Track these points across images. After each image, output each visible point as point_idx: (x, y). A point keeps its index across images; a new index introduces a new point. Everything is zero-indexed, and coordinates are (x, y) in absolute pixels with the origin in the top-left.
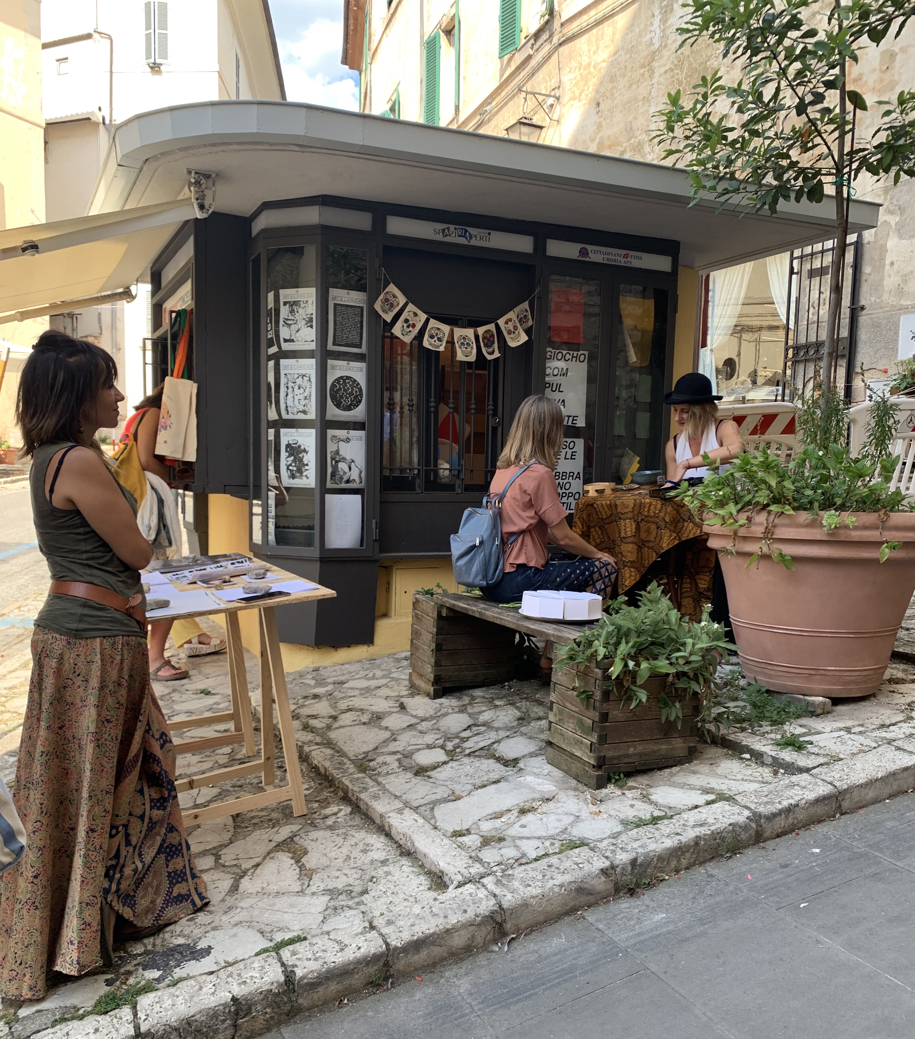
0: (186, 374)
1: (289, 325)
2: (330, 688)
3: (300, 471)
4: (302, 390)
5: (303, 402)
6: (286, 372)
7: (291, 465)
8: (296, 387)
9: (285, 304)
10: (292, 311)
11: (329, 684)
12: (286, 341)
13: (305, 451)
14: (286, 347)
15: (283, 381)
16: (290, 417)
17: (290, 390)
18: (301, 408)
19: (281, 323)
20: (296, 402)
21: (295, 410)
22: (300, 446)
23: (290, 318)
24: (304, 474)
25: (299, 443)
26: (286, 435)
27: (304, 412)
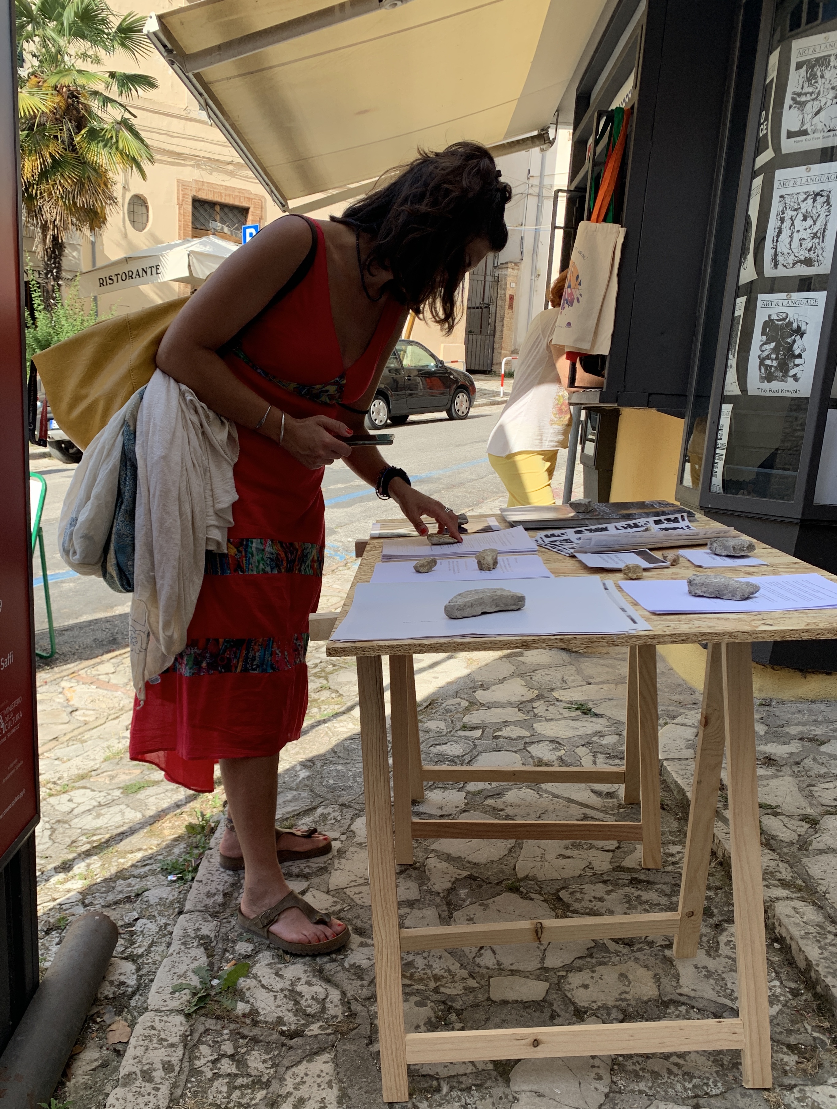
0: (611, 214)
1: (802, 105)
2: (794, 747)
3: (784, 368)
4: (810, 222)
5: (807, 244)
6: (783, 192)
7: (768, 357)
8: (800, 217)
9: (799, 66)
10: (811, 78)
11: (793, 738)
12: (790, 135)
13: (800, 332)
14: (788, 146)
15: (776, 207)
16: (781, 272)
17: (788, 223)
18: (803, 254)
19: (788, 101)
20: (796, 243)
21: (791, 259)
22: (790, 323)
23: (806, 89)
24: (792, 373)
25: (791, 318)
26: (767, 304)
27: (808, 262)
